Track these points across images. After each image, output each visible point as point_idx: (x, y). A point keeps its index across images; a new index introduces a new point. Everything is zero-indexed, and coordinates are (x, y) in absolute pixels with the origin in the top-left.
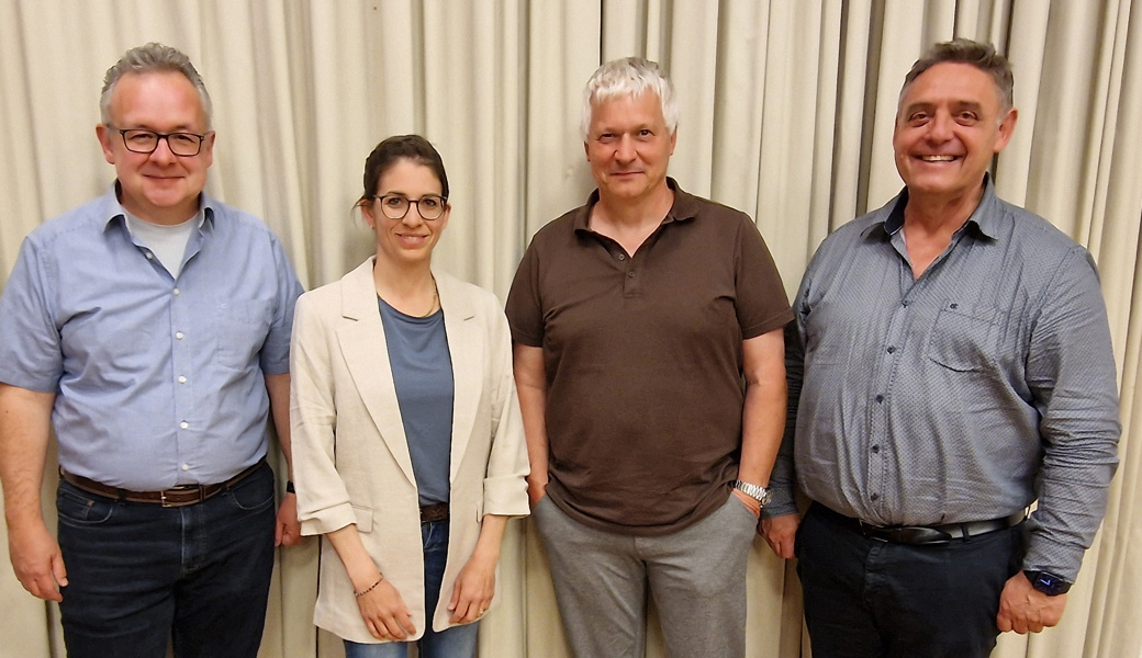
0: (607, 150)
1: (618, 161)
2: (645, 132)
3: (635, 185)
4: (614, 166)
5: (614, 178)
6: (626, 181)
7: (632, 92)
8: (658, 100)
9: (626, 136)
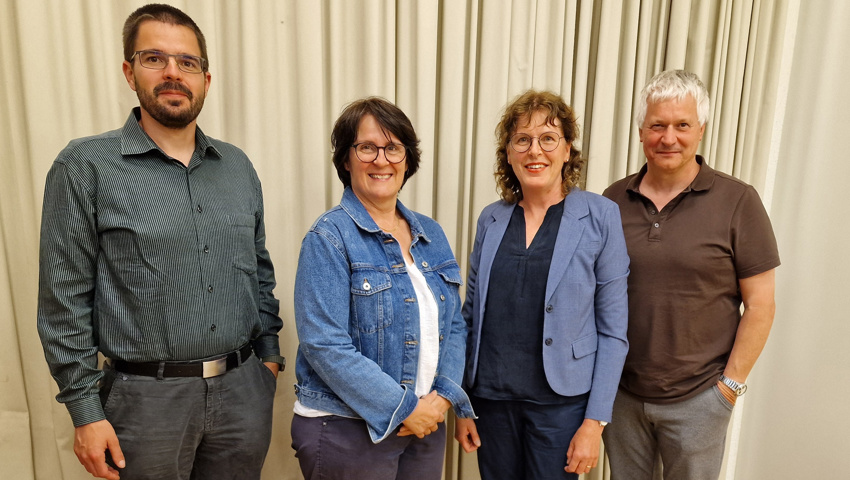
0: (656, 136)
1: (663, 144)
2: (683, 124)
3: (674, 161)
4: (660, 147)
5: (658, 155)
6: (668, 158)
7: (677, 97)
8: (695, 102)
9: (671, 127)
